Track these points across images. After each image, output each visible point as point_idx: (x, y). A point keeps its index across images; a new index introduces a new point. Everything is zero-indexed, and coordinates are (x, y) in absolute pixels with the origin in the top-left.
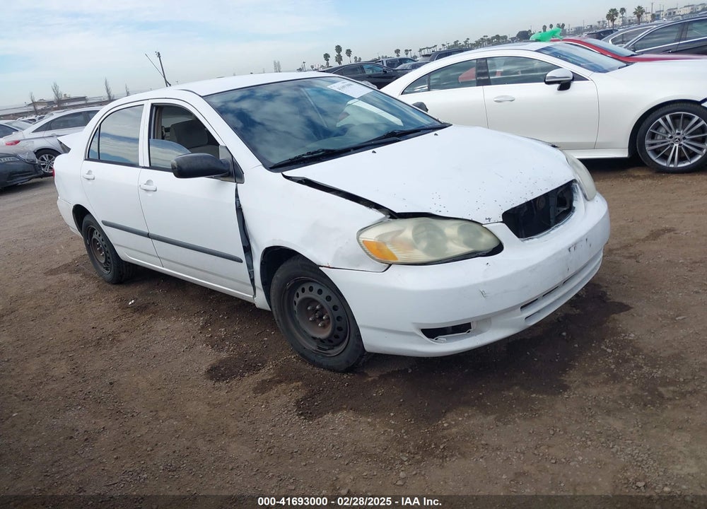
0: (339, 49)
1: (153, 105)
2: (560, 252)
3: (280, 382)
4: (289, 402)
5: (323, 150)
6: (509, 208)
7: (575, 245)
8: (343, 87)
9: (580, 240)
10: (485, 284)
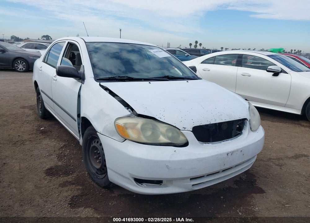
0: (196, 42)
1: (68, 43)
2: (221, 154)
3: (73, 184)
4: (69, 196)
5: (127, 77)
6: (198, 125)
7: (232, 153)
8: (157, 52)
9: (237, 150)
10: (169, 162)
